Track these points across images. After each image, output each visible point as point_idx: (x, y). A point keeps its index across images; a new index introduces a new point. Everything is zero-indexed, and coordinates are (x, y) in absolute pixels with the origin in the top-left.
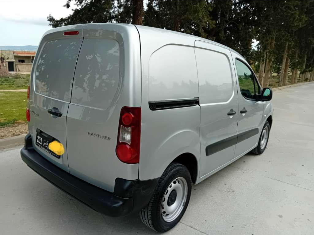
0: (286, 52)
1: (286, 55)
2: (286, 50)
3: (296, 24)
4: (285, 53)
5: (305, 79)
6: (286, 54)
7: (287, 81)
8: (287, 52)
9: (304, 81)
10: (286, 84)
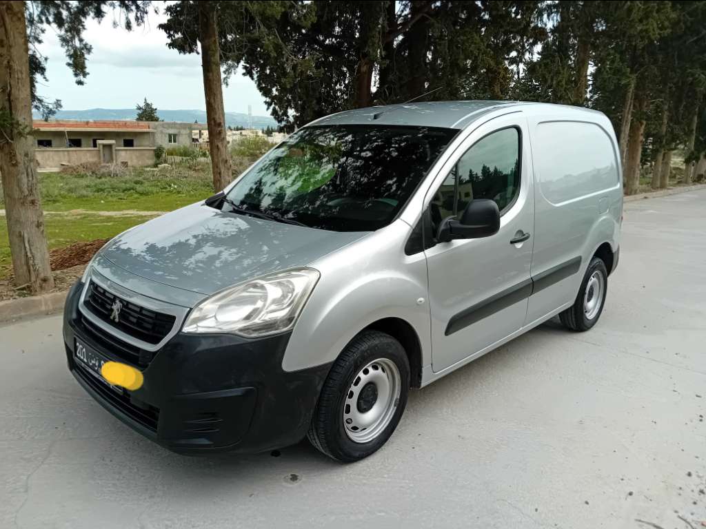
0: (628, 108)
1: (630, 116)
2: (629, 101)
3: (639, 28)
4: (627, 111)
5: (696, 176)
6: (628, 113)
7: (637, 183)
8: (632, 107)
9: (694, 181)
10: (636, 190)
